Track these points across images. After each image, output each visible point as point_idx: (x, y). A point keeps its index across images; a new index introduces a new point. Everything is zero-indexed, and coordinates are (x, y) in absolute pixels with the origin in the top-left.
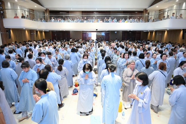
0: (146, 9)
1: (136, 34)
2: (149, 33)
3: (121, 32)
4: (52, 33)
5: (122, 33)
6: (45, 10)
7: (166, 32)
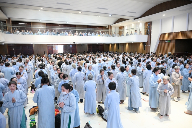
0: (110, 25)
1: (100, 46)
3: (87, 45)
4: (8, 46)
6: (7, 20)
7: (127, 45)
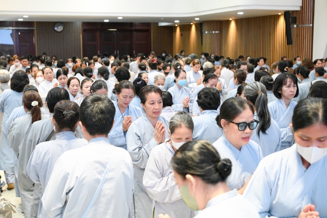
1: (135, 34)
2: (178, 30)
3: (80, 28)
5: (84, 31)
7: (233, 26)
